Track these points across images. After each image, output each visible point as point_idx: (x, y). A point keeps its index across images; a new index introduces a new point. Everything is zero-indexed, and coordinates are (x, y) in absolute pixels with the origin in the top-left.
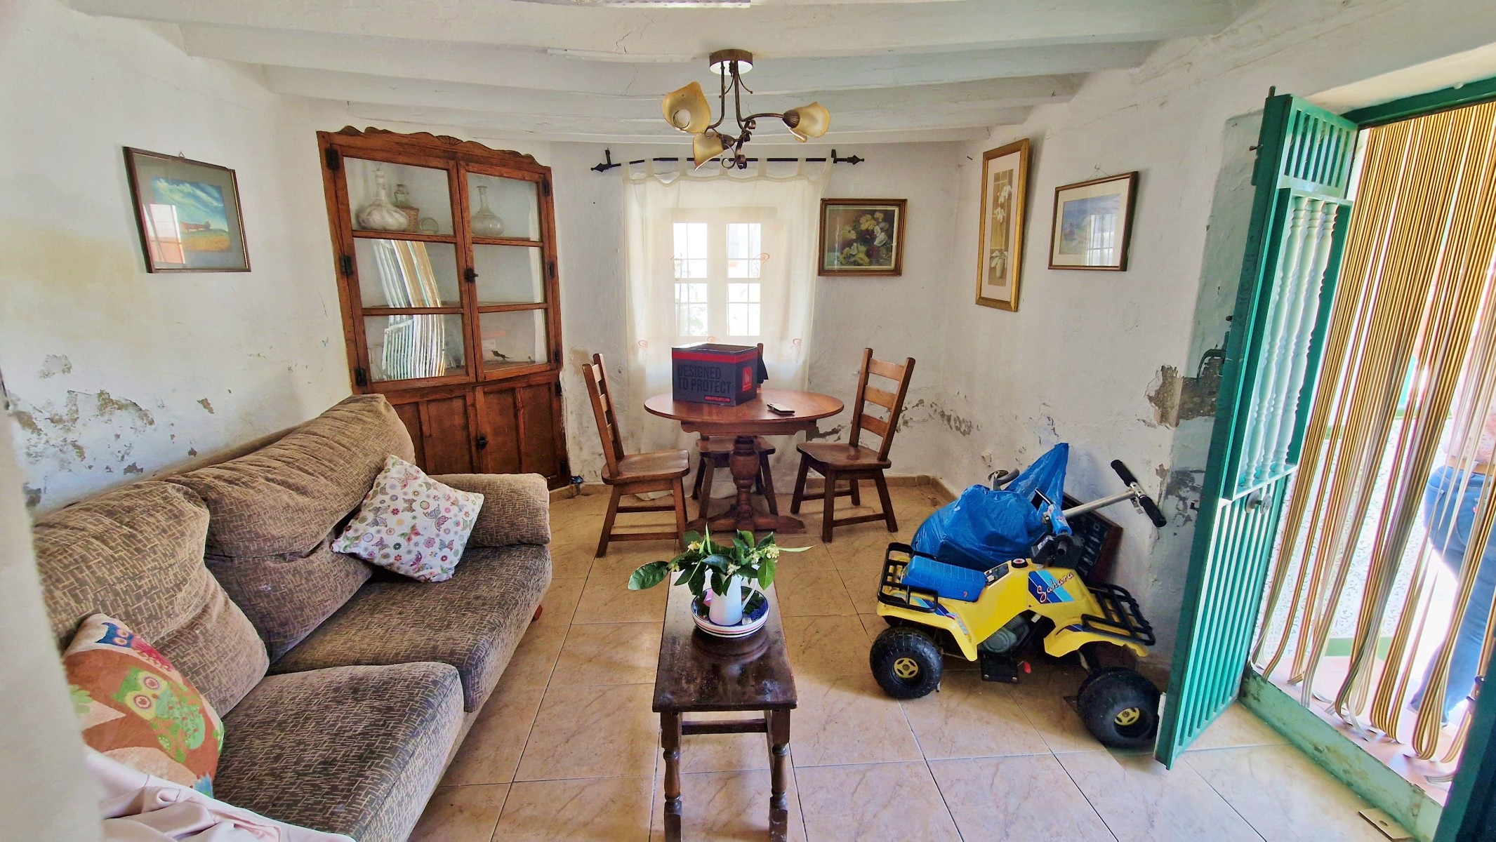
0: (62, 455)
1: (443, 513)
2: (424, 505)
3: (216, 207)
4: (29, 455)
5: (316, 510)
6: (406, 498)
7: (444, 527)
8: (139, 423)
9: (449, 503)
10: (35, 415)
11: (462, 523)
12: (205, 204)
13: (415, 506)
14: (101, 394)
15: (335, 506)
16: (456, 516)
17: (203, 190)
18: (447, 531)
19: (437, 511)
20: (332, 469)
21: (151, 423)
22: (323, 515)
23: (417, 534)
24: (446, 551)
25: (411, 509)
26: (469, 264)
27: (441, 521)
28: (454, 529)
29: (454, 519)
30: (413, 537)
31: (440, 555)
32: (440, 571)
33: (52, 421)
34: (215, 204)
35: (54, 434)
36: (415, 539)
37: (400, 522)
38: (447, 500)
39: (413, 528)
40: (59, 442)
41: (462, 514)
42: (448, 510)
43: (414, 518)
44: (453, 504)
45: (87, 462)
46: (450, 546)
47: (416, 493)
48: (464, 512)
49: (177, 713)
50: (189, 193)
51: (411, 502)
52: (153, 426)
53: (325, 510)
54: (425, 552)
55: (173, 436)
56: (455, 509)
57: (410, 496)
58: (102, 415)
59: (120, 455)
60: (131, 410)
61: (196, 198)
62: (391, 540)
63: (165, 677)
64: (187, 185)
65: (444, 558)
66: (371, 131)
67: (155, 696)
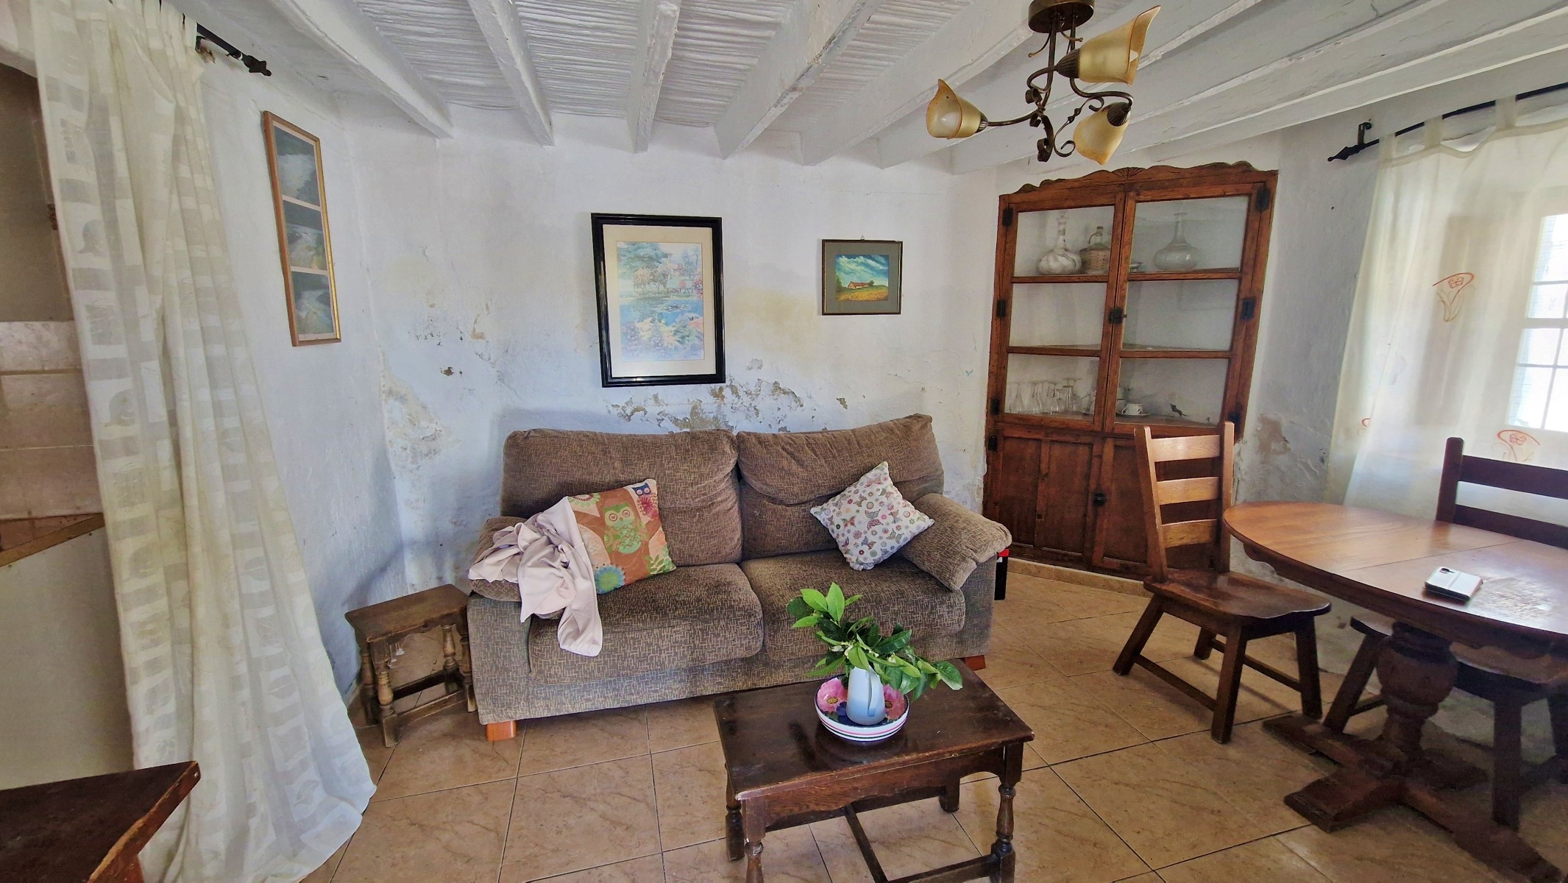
0: (747, 412)
1: (879, 518)
2: (870, 505)
3: (882, 270)
4: (732, 408)
5: (803, 479)
6: (863, 495)
7: (873, 528)
8: (794, 404)
9: (889, 512)
10: (739, 388)
11: (890, 533)
12: (872, 268)
13: (864, 504)
14: (776, 383)
15: (820, 482)
16: (888, 524)
17: (873, 260)
18: (874, 533)
19: (876, 514)
20: (834, 457)
21: (802, 406)
22: (807, 484)
23: (853, 524)
24: (865, 548)
25: (860, 505)
26: (1118, 304)
27: (873, 523)
28: (880, 533)
29: (885, 526)
30: (849, 525)
31: (861, 548)
32: (855, 561)
33: (746, 393)
34: (881, 268)
35: (746, 399)
36: (850, 526)
37: (848, 511)
38: (889, 509)
39: (853, 518)
40: (748, 405)
41: (894, 526)
42: (884, 517)
43: (858, 511)
44: (892, 514)
45: (760, 418)
46: (870, 545)
47: (871, 494)
48: (897, 524)
49: (625, 532)
50: (862, 263)
51: (863, 499)
52: (802, 408)
53: (811, 481)
54: (852, 541)
55: (813, 417)
56: (891, 519)
57: (865, 495)
58: (773, 395)
59: (778, 420)
60: (791, 396)
61: (867, 265)
62: (837, 520)
63: (637, 515)
64: (862, 257)
65: (861, 552)
66: (1046, 183)
67: (621, 519)
